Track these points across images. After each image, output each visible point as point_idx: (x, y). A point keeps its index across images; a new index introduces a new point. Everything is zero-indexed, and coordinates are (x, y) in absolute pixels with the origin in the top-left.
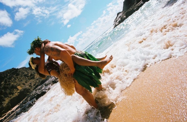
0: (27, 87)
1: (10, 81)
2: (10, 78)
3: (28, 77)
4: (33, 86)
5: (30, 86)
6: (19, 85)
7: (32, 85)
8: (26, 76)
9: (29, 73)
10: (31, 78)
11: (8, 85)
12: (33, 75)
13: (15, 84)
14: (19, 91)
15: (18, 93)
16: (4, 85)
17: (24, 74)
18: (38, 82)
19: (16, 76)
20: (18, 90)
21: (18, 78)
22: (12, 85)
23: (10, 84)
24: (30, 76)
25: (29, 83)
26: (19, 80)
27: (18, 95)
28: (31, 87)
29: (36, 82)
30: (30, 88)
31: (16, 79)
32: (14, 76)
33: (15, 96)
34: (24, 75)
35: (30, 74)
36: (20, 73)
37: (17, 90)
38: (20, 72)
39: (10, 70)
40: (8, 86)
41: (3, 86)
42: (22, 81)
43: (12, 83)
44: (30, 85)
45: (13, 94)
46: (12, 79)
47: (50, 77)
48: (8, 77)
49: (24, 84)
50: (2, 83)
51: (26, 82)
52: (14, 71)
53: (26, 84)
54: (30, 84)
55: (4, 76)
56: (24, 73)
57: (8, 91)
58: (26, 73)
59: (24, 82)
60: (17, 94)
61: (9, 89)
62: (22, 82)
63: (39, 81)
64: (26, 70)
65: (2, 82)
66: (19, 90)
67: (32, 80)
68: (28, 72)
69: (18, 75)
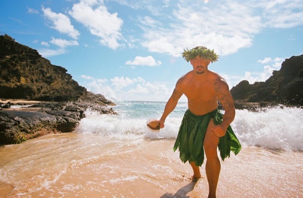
0: (35, 88)
1: (19, 62)
2: (22, 59)
3: (44, 76)
4: (42, 92)
5: (38, 89)
6: (25, 77)
7: (43, 90)
8: (42, 72)
9: (49, 73)
10: (46, 82)
11: (12, 64)
12: (52, 79)
13: (22, 72)
14: (18, 84)
15: (16, 85)
16: (7, 60)
17: (43, 69)
18: (51, 92)
19: (31, 62)
20: (19, 81)
21: (31, 66)
22: (17, 69)
23: (15, 66)
24: (48, 78)
25: (40, 85)
26: (30, 70)
27: (14, 87)
28: (39, 92)
29: (50, 91)
30: (37, 93)
31: (27, 67)
32: (29, 60)
33: (8, 85)
34: (41, 70)
35: (48, 75)
36: (39, 64)
37: (17, 80)
38: (39, 62)
39: (30, 49)
40: (11, 66)
41: (4, 61)
42: (33, 74)
43: (19, 68)
44: (40, 89)
45: (8, 80)
46: (24, 62)
47: (73, 100)
48: (21, 55)
49: (32, 81)
50: (8, 57)
51: (37, 81)
52: (34, 55)
53: (35, 82)
54: (41, 87)
55: (18, 51)
56: (44, 67)
57: (4, 72)
58: (46, 70)
59: (34, 78)
60: (13, 85)
61: (8, 71)
62: (33, 77)
63: (54, 93)
64: (48, 67)
65: (8, 55)
66: (20, 83)
67: (46, 85)
68: (50, 71)
69: (34, 63)
